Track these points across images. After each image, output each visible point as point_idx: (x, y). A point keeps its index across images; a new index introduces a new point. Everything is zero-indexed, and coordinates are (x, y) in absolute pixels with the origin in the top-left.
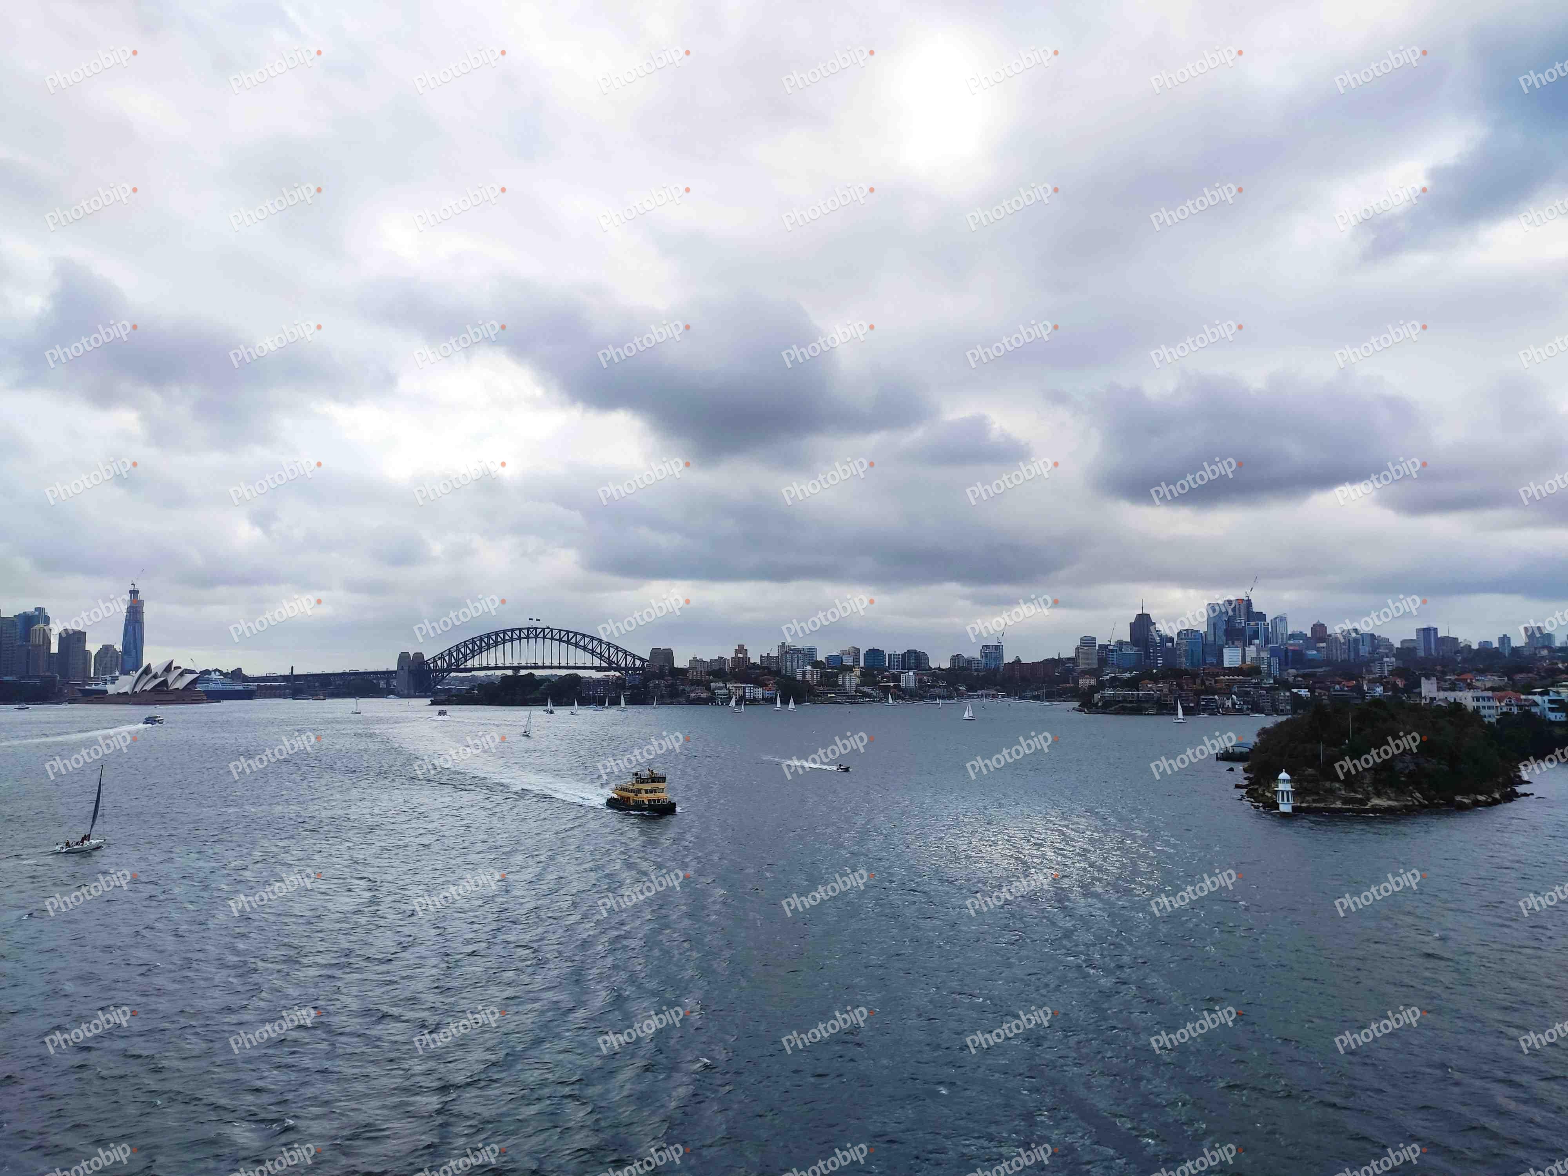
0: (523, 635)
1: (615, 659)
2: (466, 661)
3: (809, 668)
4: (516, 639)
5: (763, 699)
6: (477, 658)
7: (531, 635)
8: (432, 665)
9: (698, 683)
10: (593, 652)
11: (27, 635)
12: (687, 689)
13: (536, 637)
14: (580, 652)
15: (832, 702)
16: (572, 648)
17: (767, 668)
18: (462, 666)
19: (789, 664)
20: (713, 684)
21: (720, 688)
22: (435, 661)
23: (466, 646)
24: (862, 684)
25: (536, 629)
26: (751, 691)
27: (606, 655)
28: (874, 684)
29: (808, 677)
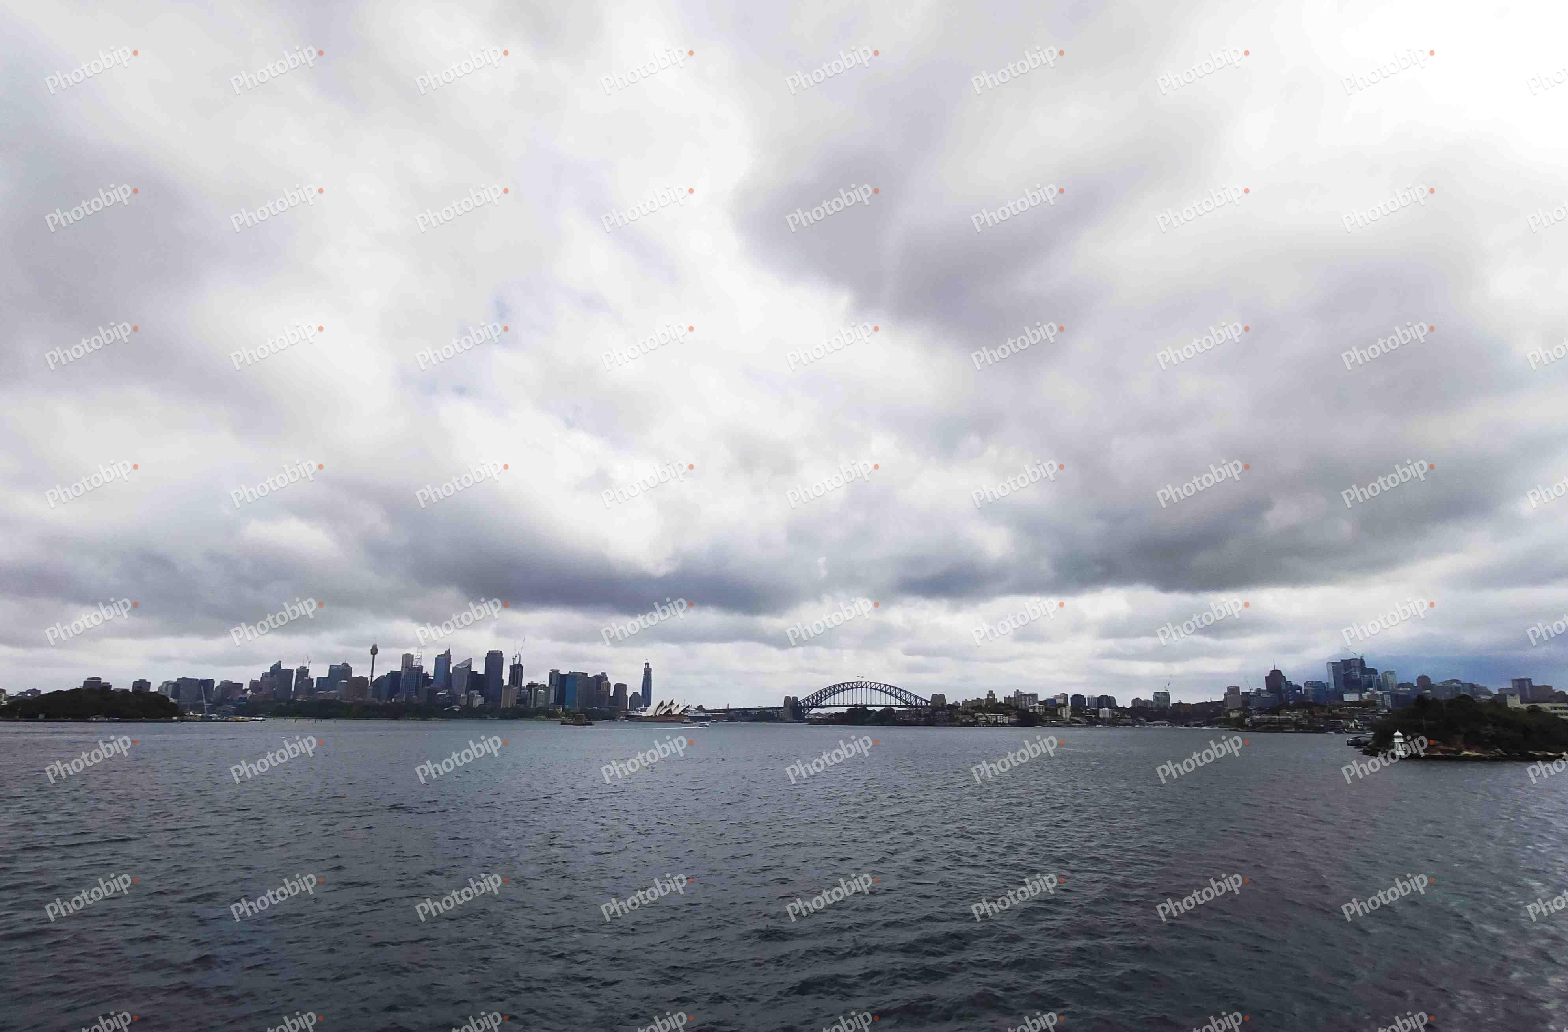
0: (854, 686)
1: (909, 701)
2: (822, 702)
3: (1037, 704)
4: (850, 688)
5: (1009, 723)
6: (828, 700)
7: (859, 686)
8: (802, 704)
9: (966, 713)
10: (896, 697)
11: (599, 687)
12: (960, 717)
13: (862, 687)
14: (888, 696)
15: (1054, 726)
16: (883, 694)
17: (1009, 705)
18: (820, 705)
19: (1023, 702)
20: (976, 714)
21: (981, 716)
22: (804, 702)
23: (821, 693)
24: (1072, 715)
25: (861, 682)
26: (1000, 718)
27: (904, 698)
28: (1082, 715)
29: (1037, 710)
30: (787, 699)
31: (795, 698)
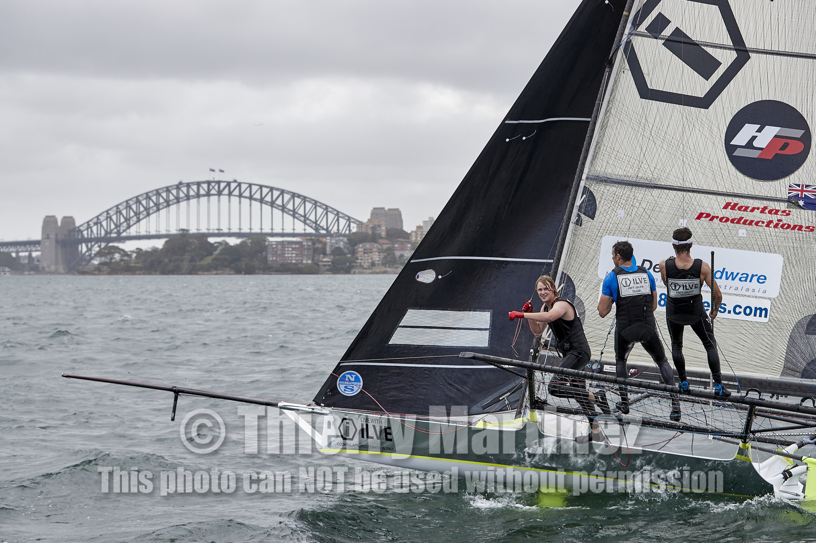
0: (202, 192)
1: (323, 224)
2: (129, 227)
4: (194, 197)
6: (143, 222)
7: (213, 192)
8: (85, 233)
10: (294, 214)
13: (219, 193)
14: (277, 213)
16: (267, 208)
18: (124, 234)
22: (89, 227)
23: (128, 207)
25: (219, 183)
27: (312, 218)
30: (49, 221)
31: (69, 220)
